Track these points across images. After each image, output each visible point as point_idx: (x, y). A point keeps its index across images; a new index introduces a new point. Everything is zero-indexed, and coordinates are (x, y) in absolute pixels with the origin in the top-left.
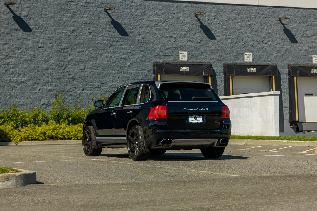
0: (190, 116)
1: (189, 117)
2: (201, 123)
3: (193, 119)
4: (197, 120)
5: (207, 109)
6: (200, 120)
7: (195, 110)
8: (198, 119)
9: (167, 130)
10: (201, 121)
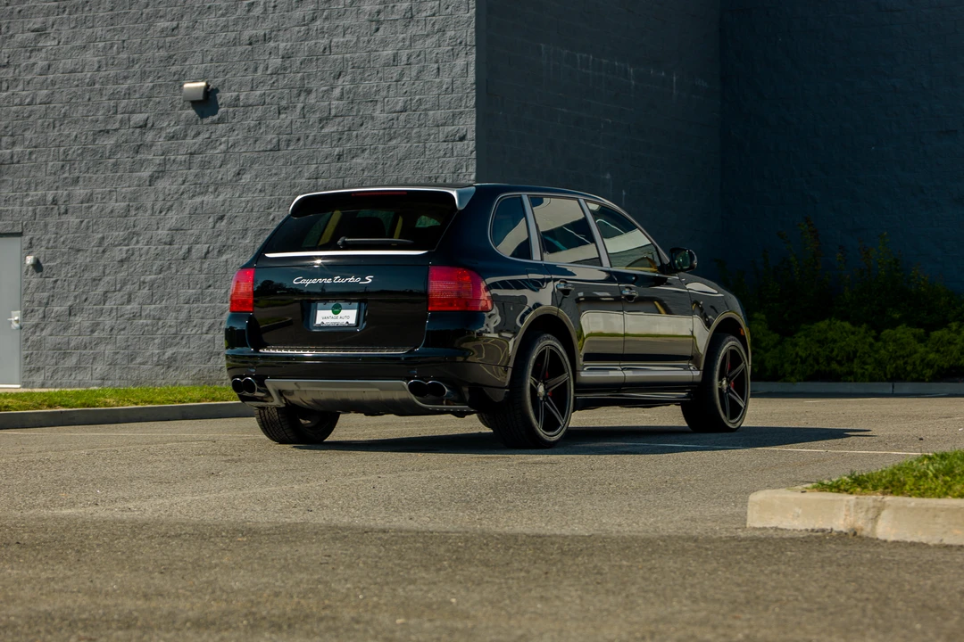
0: (321, 301)
1: (320, 305)
2: (350, 326)
3: (329, 313)
4: (339, 315)
5: (369, 279)
6: (348, 316)
7: (329, 281)
8: (343, 313)
9: (245, 348)
10: (352, 321)
